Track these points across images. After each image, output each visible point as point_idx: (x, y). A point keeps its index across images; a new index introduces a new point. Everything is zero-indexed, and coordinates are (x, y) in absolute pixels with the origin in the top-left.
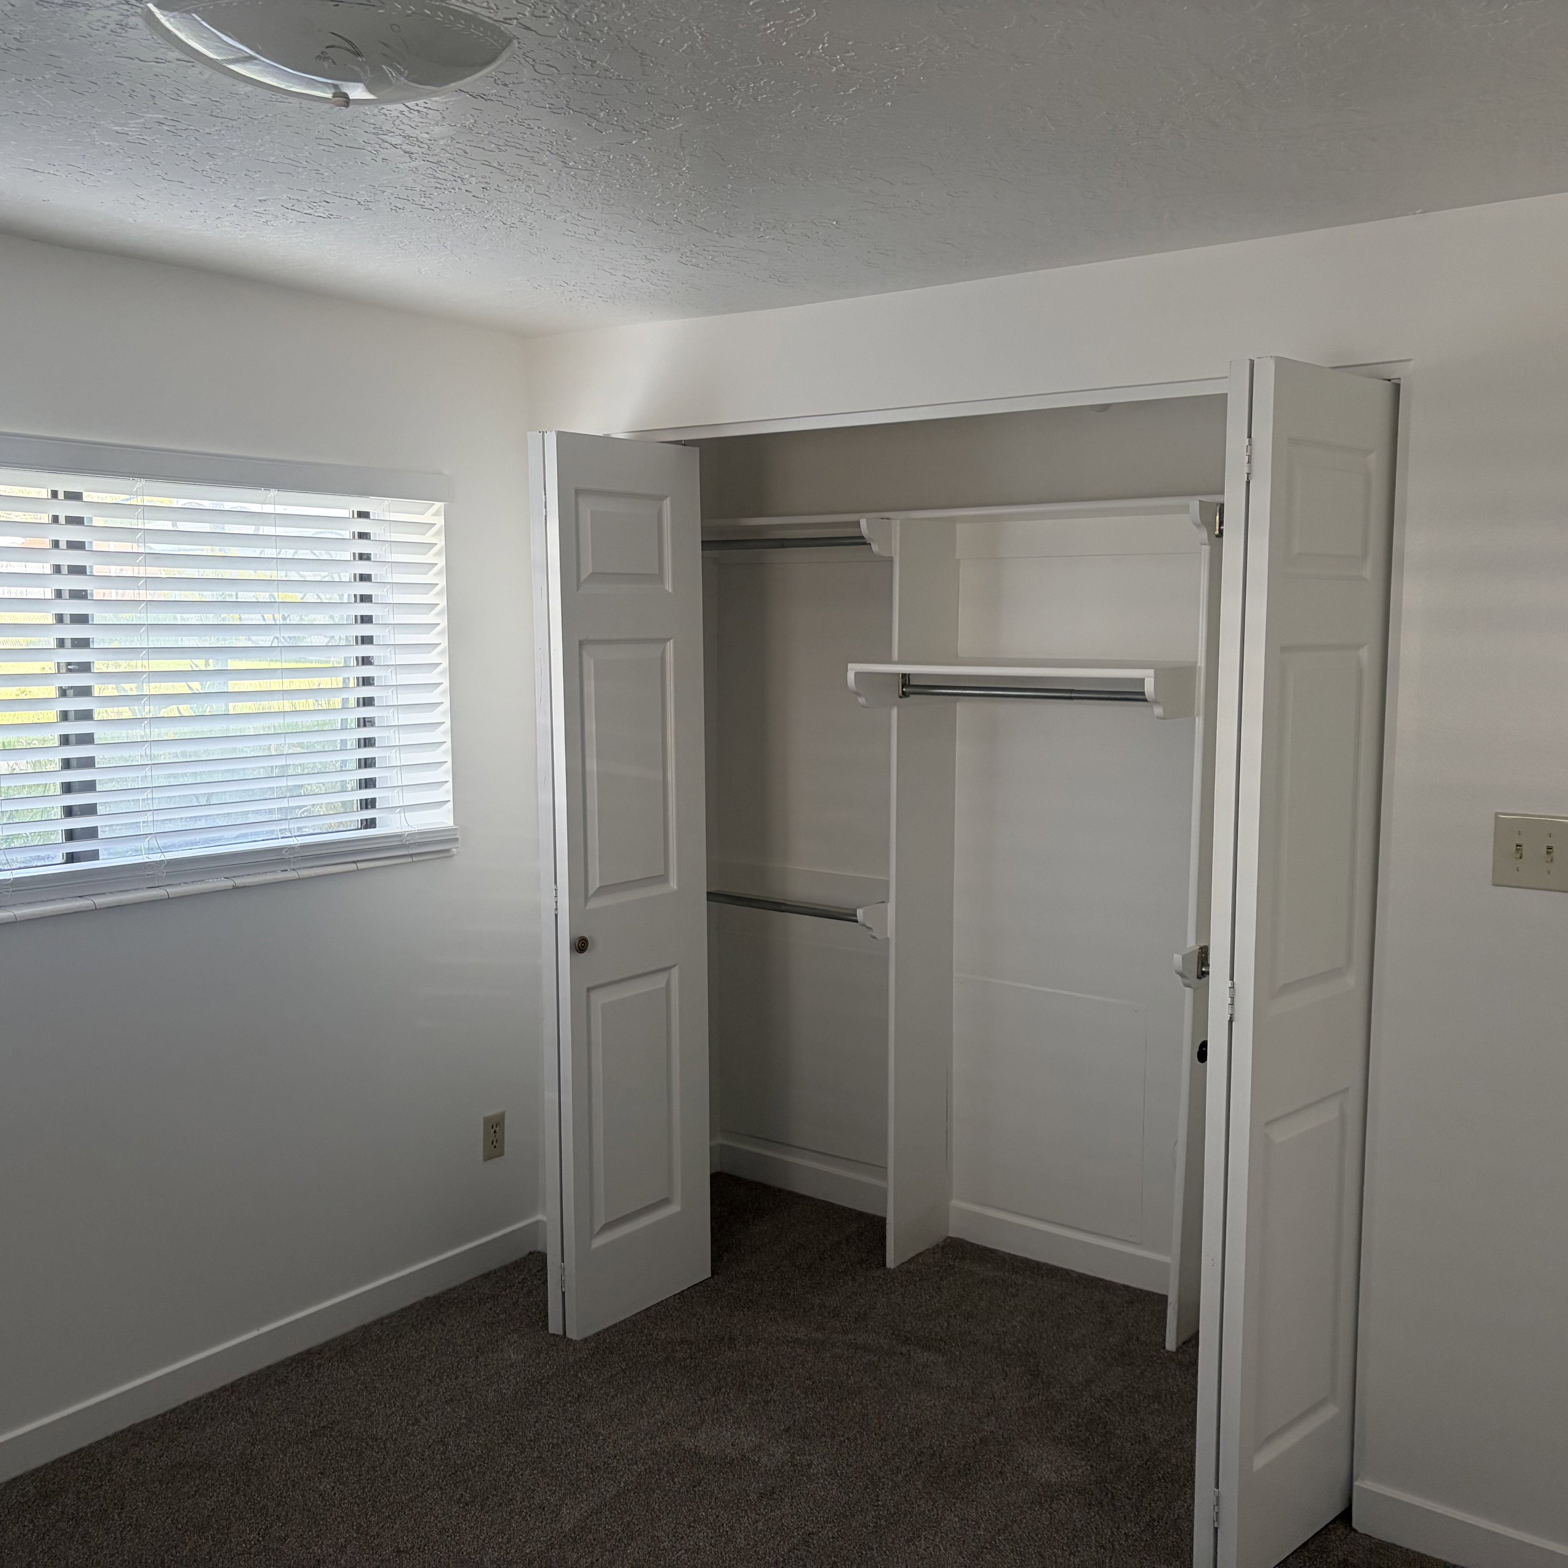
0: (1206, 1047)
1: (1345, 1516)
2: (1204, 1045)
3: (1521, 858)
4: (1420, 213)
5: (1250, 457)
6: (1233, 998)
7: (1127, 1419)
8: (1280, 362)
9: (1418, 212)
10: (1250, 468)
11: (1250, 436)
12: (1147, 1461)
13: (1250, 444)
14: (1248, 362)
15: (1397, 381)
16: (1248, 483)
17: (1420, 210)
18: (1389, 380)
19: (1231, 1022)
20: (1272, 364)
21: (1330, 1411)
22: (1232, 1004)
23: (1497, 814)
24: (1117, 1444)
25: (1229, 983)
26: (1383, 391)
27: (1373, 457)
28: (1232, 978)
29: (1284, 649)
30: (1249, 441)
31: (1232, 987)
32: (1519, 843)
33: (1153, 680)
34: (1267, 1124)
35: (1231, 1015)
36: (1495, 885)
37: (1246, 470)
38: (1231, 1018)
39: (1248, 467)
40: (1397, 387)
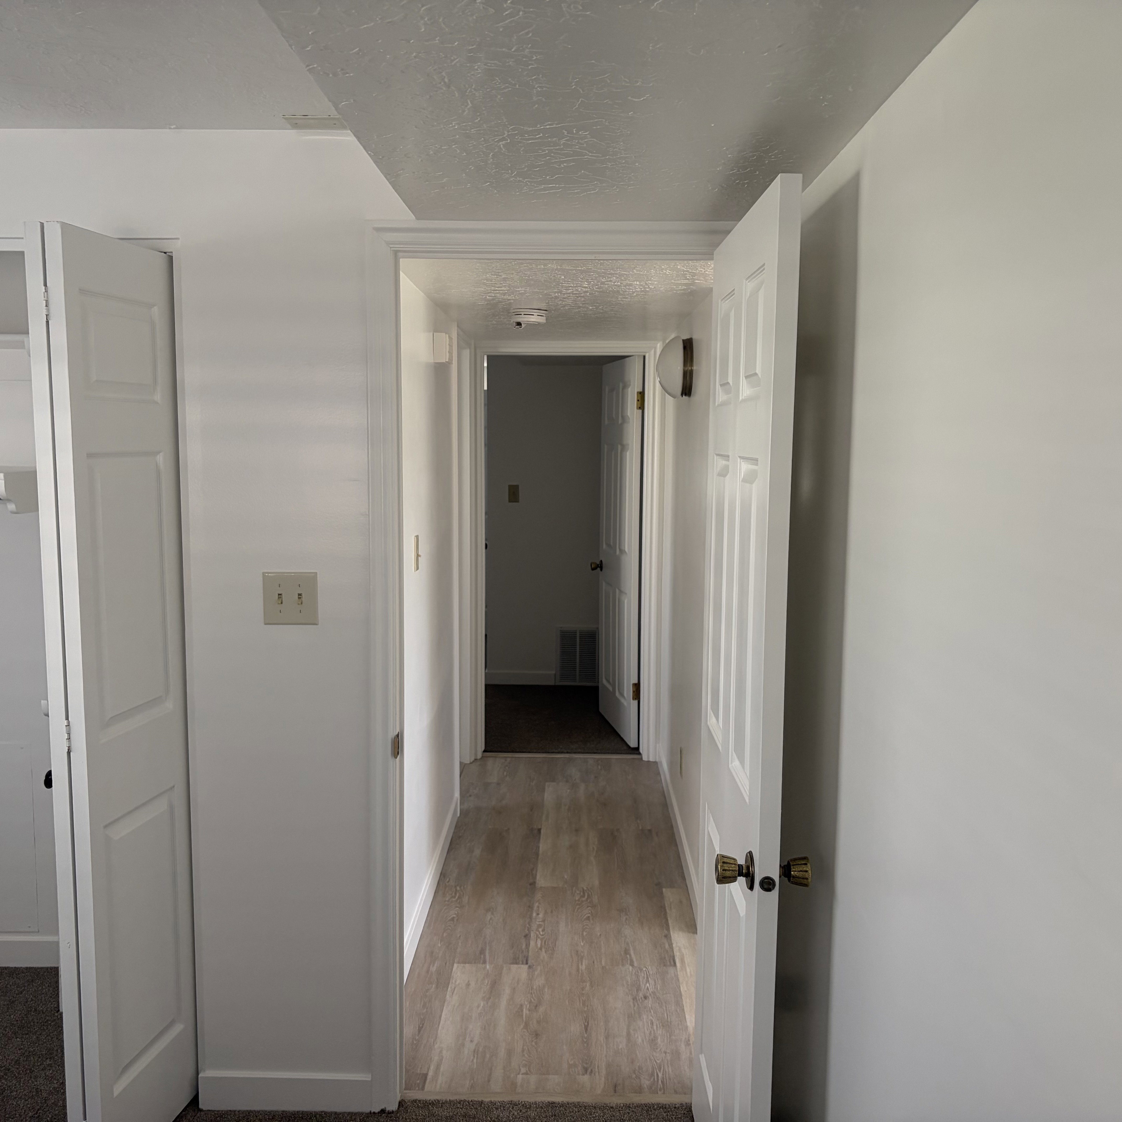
0: (51, 775)
1: (195, 1101)
2: (49, 774)
3: (282, 603)
4: (174, 128)
5: (47, 301)
6: (69, 734)
7: (22, 1080)
8: (65, 227)
9: (172, 127)
10: (48, 310)
11: (45, 285)
12: (38, 1110)
13: (46, 291)
14: (39, 224)
15: (170, 254)
16: (47, 322)
17: (174, 126)
18: (165, 253)
19: (69, 753)
20: (58, 229)
21: (178, 1028)
22: (69, 739)
23: (264, 573)
24: (13, 1104)
25: (65, 723)
26: (161, 260)
27: (155, 310)
28: (67, 718)
29: (90, 456)
30: (45, 289)
31: (68, 725)
32: (280, 593)
33: (3, 482)
34: (106, 827)
35: (69, 747)
36: (265, 624)
37: (45, 313)
38: (68, 750)
39: (46, 309)
40: (171, 258)
